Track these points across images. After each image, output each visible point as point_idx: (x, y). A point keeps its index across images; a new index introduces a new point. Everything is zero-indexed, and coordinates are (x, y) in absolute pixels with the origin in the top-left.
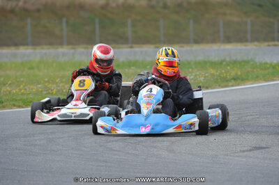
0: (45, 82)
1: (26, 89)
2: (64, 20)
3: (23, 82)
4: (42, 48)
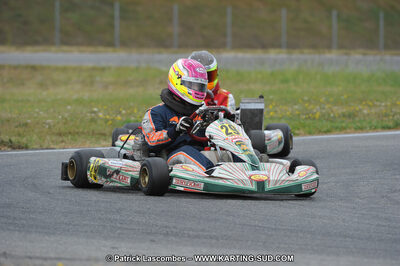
0: (305, 101)
1: (276, 112)
2: (334, 13)
3: (272, 100)
4: (302, 53)
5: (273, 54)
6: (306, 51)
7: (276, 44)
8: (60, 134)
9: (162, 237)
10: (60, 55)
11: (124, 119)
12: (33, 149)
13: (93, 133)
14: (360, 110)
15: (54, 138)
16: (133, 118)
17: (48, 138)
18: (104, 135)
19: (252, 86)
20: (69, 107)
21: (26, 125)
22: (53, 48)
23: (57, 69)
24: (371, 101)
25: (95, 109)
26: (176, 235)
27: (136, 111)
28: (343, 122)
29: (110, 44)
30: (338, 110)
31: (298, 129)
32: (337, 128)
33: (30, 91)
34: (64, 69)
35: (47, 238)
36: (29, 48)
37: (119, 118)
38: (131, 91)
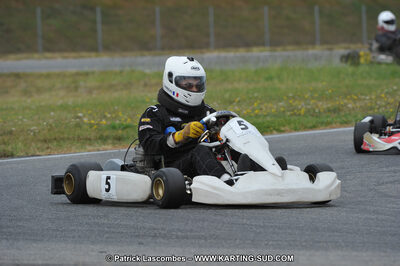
0: (289, 98)
1: (261, 109)
2: (316, 8)
3: (256, 98)
4: (285, 50)
5: (256, 52)
6: (289, 48)
7: (259, 42)
8: (45, 141)
9: (150, 239)
10: (43, 62)
11: (109, 123)
12: (19, 157)
13: (79, 139)
14: (346, 105)
15: (39, 145)
16: (118, 122)
17: (33, 144)
18: (90, 139)
19: (236, 85)
20: (52, 113)
21: (11, 133)
22: (36, 55)
23: (40, 76)
24: (356, 95)
25: (80, 115)
26: (164, 237)
27: (120, 114)
28: (328, 117)
29: (94, 49)
30: (323, 105)
31: (284, 126)
32: (322, 123)
33: (14, 99)
34: (48, 76)
35: (35, 245)
36: (12, 56)
37: (104, 122)
38: (116, 95)
